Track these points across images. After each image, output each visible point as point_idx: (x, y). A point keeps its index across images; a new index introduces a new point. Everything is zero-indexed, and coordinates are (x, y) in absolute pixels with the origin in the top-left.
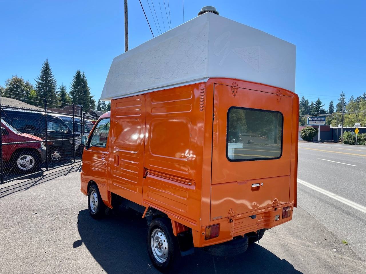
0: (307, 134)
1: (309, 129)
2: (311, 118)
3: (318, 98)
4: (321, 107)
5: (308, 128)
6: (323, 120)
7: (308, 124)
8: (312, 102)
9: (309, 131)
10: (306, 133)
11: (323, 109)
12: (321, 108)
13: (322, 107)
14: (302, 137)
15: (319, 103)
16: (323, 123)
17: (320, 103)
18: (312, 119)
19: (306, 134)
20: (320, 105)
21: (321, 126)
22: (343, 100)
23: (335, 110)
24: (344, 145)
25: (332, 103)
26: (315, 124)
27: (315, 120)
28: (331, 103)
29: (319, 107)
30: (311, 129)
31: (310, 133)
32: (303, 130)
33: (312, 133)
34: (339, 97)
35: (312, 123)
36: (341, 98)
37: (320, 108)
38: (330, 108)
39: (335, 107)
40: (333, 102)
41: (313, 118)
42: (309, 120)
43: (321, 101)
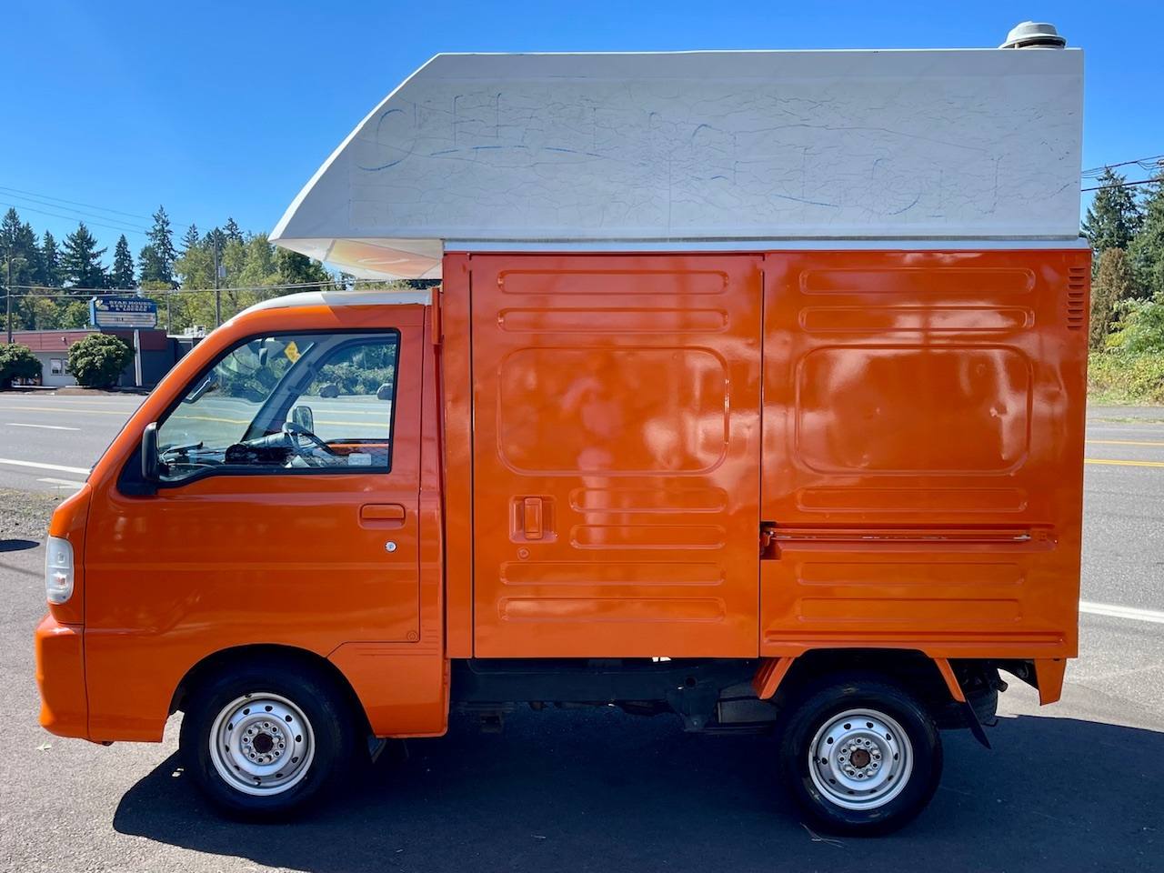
0: (98, 361)
1: (104, 344)
2: (106, 301)
3: (78, 223)
4: (94, 256)
5: (95, 338)
6: (148, 311)
7: (93, 323)
8: (48, 234)
9: (103, 351)
10: (91, 358)
11: (102, 267)
12: (95, 262)
13: (99, 259)
14: (76, 375)
15: (83, 242)
16: (148, 319)
17: (91, 244)
18: (109, 306)
19: (91, 363)
20: (91, 251)
21: (143, 332)
22: (162, 235)
23: (137, 273)
24: (229, 398)
25: (126, 244)
26: (121, 324)
27: (121, 310)
28: (120, 243)
29: (86, 257)
30: (110, 343)
31: (109, 359)
32: (77, 348)
33: (116, 359)
34: (151, 225)
35: (108, 319)
36: (157, 228)
37: (91, 260)
38: (119, 265)
39: (136, 261)
40: (127, 240)
41: (111, 302)
42: (96, 310)
43: (93, 233)
